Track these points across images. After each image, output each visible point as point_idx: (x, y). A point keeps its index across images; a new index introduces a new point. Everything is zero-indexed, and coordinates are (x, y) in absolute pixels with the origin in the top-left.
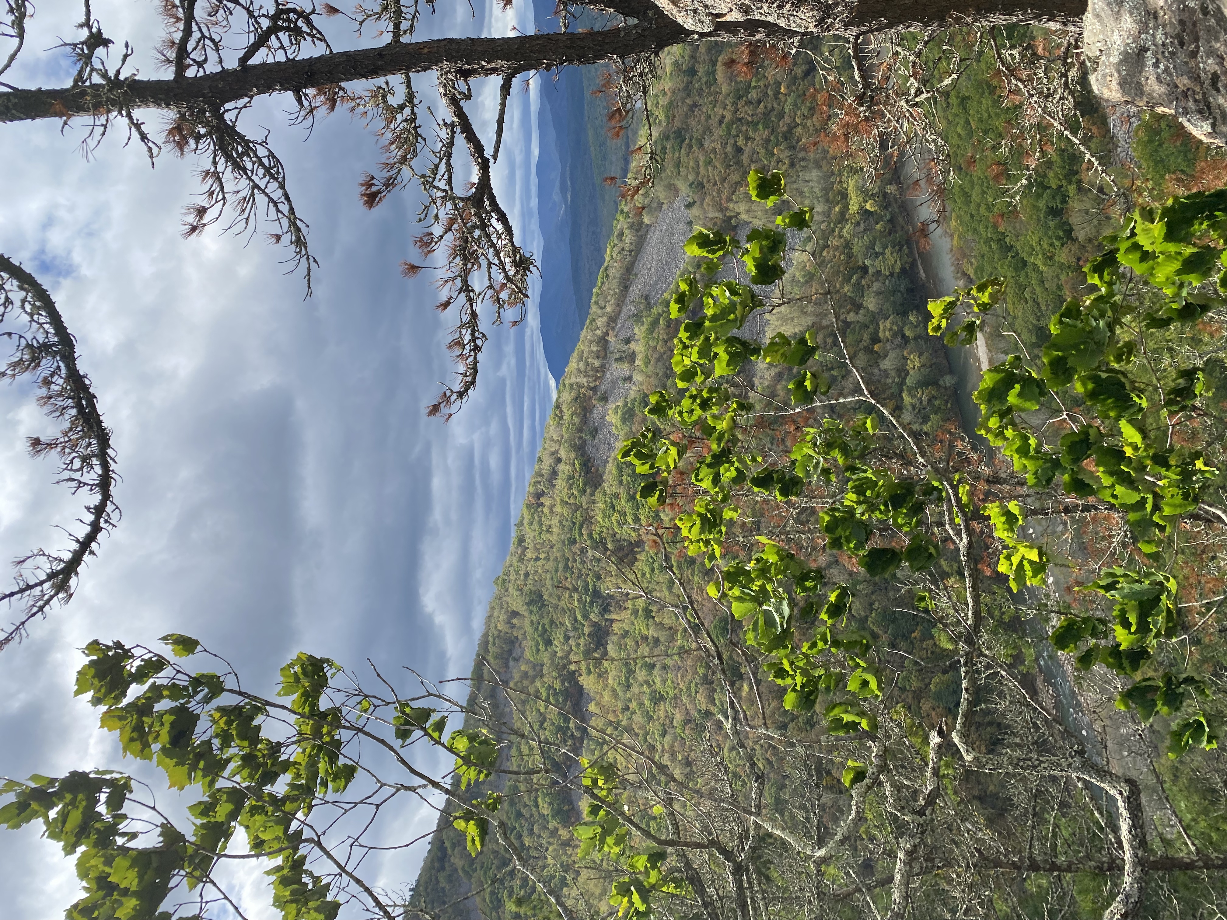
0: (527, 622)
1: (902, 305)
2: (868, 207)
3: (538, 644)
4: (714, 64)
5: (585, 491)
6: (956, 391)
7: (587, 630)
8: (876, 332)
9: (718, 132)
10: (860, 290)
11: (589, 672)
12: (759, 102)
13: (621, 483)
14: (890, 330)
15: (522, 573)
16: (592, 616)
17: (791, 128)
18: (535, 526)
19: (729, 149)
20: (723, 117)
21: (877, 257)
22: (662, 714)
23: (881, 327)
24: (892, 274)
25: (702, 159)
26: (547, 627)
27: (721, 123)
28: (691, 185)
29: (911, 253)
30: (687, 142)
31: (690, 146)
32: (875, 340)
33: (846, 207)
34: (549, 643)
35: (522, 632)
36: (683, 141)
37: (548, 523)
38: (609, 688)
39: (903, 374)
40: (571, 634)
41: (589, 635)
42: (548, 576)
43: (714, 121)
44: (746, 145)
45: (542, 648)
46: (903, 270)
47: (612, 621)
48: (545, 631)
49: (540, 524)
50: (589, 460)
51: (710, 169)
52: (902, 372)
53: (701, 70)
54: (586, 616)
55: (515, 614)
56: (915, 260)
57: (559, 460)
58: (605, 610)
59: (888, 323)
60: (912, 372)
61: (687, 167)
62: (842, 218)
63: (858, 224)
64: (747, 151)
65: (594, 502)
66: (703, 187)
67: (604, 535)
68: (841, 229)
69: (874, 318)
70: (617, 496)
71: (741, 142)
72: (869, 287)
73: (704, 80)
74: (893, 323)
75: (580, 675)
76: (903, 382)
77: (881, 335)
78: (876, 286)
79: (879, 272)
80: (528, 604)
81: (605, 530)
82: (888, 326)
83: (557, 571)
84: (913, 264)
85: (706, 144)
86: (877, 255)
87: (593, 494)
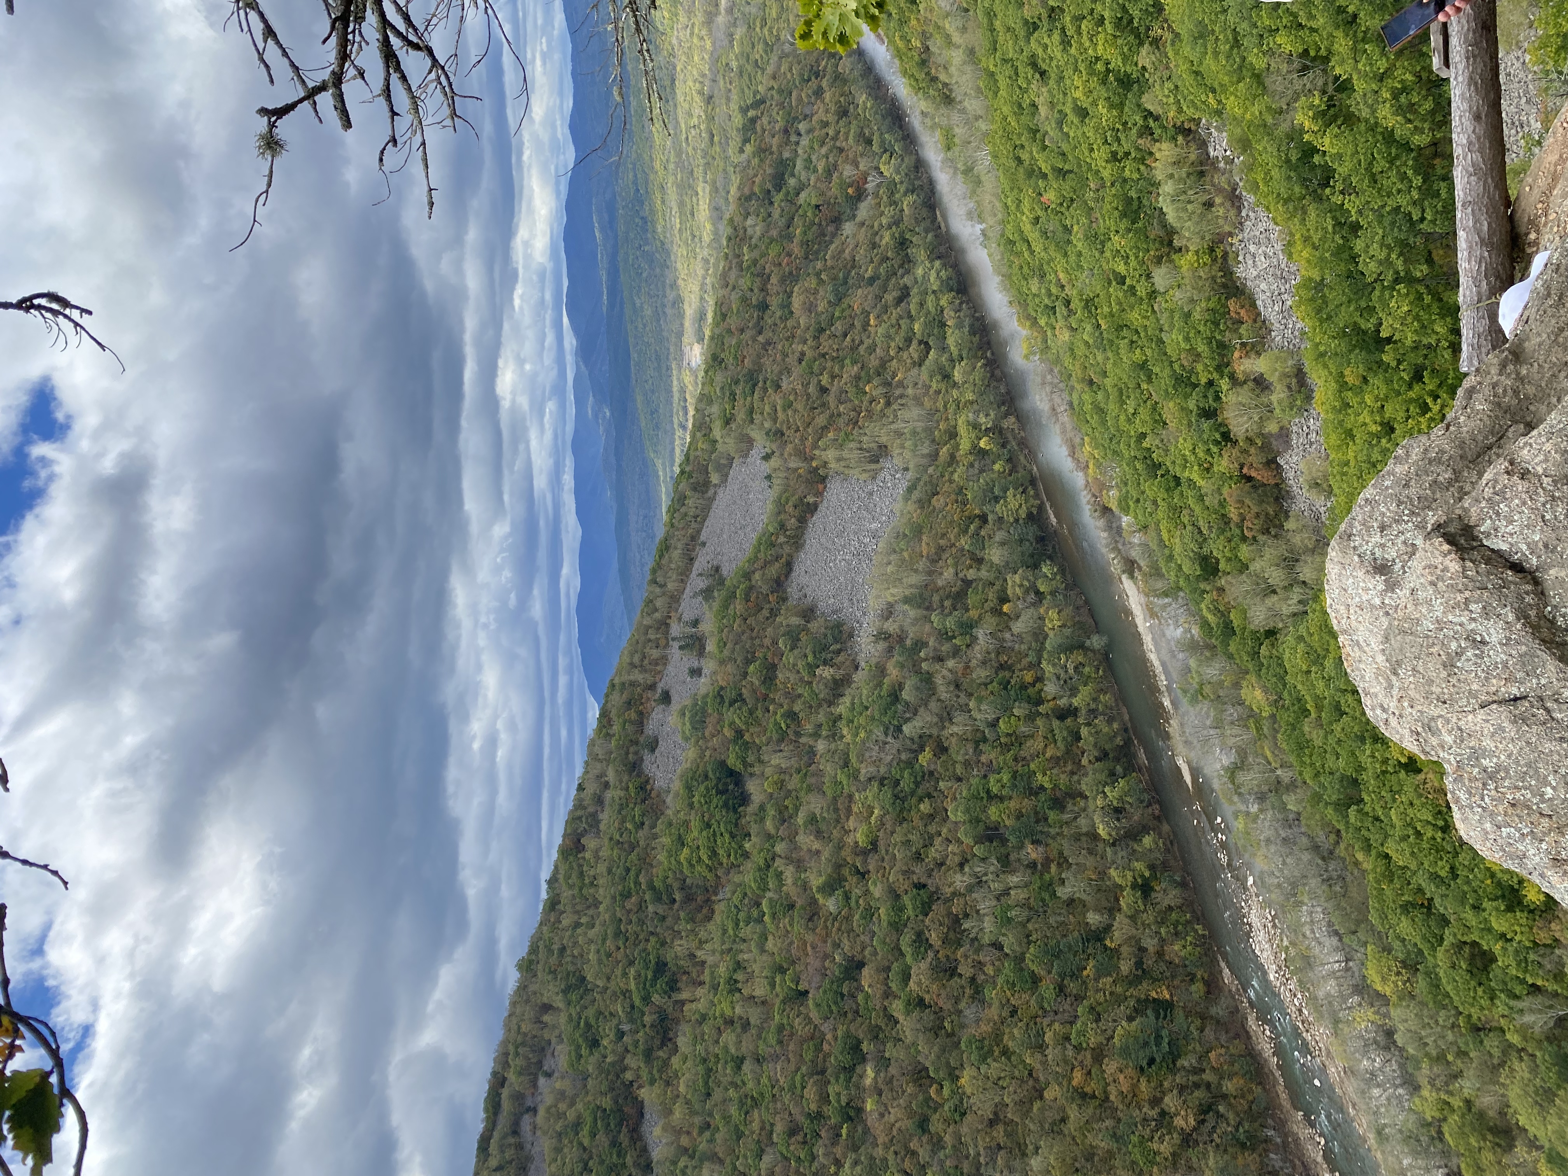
0: (563, 1019)
1: (1032, 556)
2: (982, 444)
3: (579, 1047)
4: (790, 296)
5: (643, 824)
6: (1106, 655)
7: (647, 1019)
8: (1004, 590)
9: (797, 371)
10: (980, 541)
11: (652, 1082)
12: (845, 335)
13: (691, 806)
14: (1021, 586)
15: (555, 947)
16: (656, 998)
17: (883, 363)
18: (574, 879)
19: (812, 389)
20: (803, 354)
21: (997, 502)
22: (756, 1126)
23: (1010, 583)
24: (1017, 521)
25: (779, 402)
26: (592, 1022)
27: (800, 361)
28: (767, 434)
29: (1037, 496)
30: (760, 384)
31: (765, 390)
32: (1004, 599)
33: (957, 447)
34: (595, 1044)
35: (557, 1032)
36: (755, 385)
37: (592, 873)
38: (681, 1100)
39: (1041, 638)
40: (625, 1027)
41: (652, 1026)
42: (593, 947)
43: (792, 360)
44: (832, 384)
45: (584, 1051)
46: (1030, 516)
47: (683, 1003)
48: (588, 1025)
49: (581, 874)
50: (647, 782)
51: (790, 412)
52: (1039, 635)
53: (774, 302)
54: (646, 999)
55: (547, 1008)
56: (1043, 503)
57: (606, 785)
58: (673, 986)
59: (1017, 578)
60: (1051, 634)
61: (762, 413)
62: (953, 459)
63: (972, 465)
64: (834, 390)
65: (655, 837)
66: (783, 434)
67: (669, 881)
68: (952, 473)
69: (1000, 573)
70: (686, 823)
71: (825, 380)
72: (990, 537)
73: (778, 314)
74: (1023, 578)
75: (640, 1087)
76: (1042, 648)
77: (1009, 592)
78: (1000, 536)
79: (1001, 519)
80: (565, 992)
81: (670, 874)
82: (1018, 581)
83: (604, 940)
84: (1041, 508)
85: (784, 385)
86: (997, 499)
87: (653, 826)
